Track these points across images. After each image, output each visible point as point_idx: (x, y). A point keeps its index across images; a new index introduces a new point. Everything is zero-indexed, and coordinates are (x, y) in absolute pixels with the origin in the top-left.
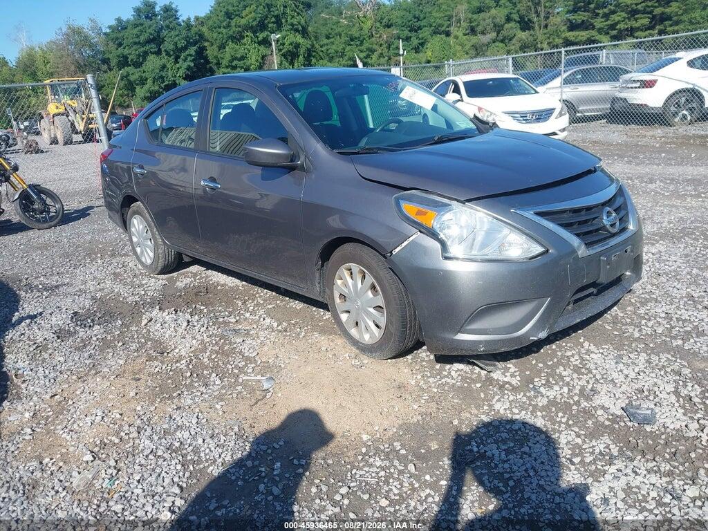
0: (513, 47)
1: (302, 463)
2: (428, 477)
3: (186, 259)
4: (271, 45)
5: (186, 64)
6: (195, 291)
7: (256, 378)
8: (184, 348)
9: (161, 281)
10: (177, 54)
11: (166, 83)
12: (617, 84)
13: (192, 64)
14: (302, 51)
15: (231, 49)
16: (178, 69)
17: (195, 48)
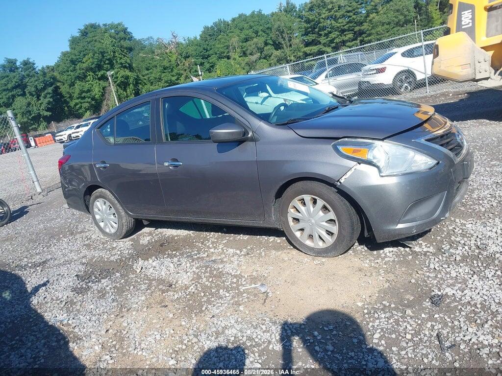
0: (272, 62)
1: (330, 328)
2: (423, 315)
3: (145, 223)
4: (108, 79)
5: (47, 100)
6: (158, 244)
7: (251, 287)
8: (184, 279)
9: (127, 243)
10: (38, 94)
11: (33, 115)
12: (360, 74)
13: (51, 100)
14: (131, 80)
15: (78, 85)
16: (41, 104)
17: (52, 88)
